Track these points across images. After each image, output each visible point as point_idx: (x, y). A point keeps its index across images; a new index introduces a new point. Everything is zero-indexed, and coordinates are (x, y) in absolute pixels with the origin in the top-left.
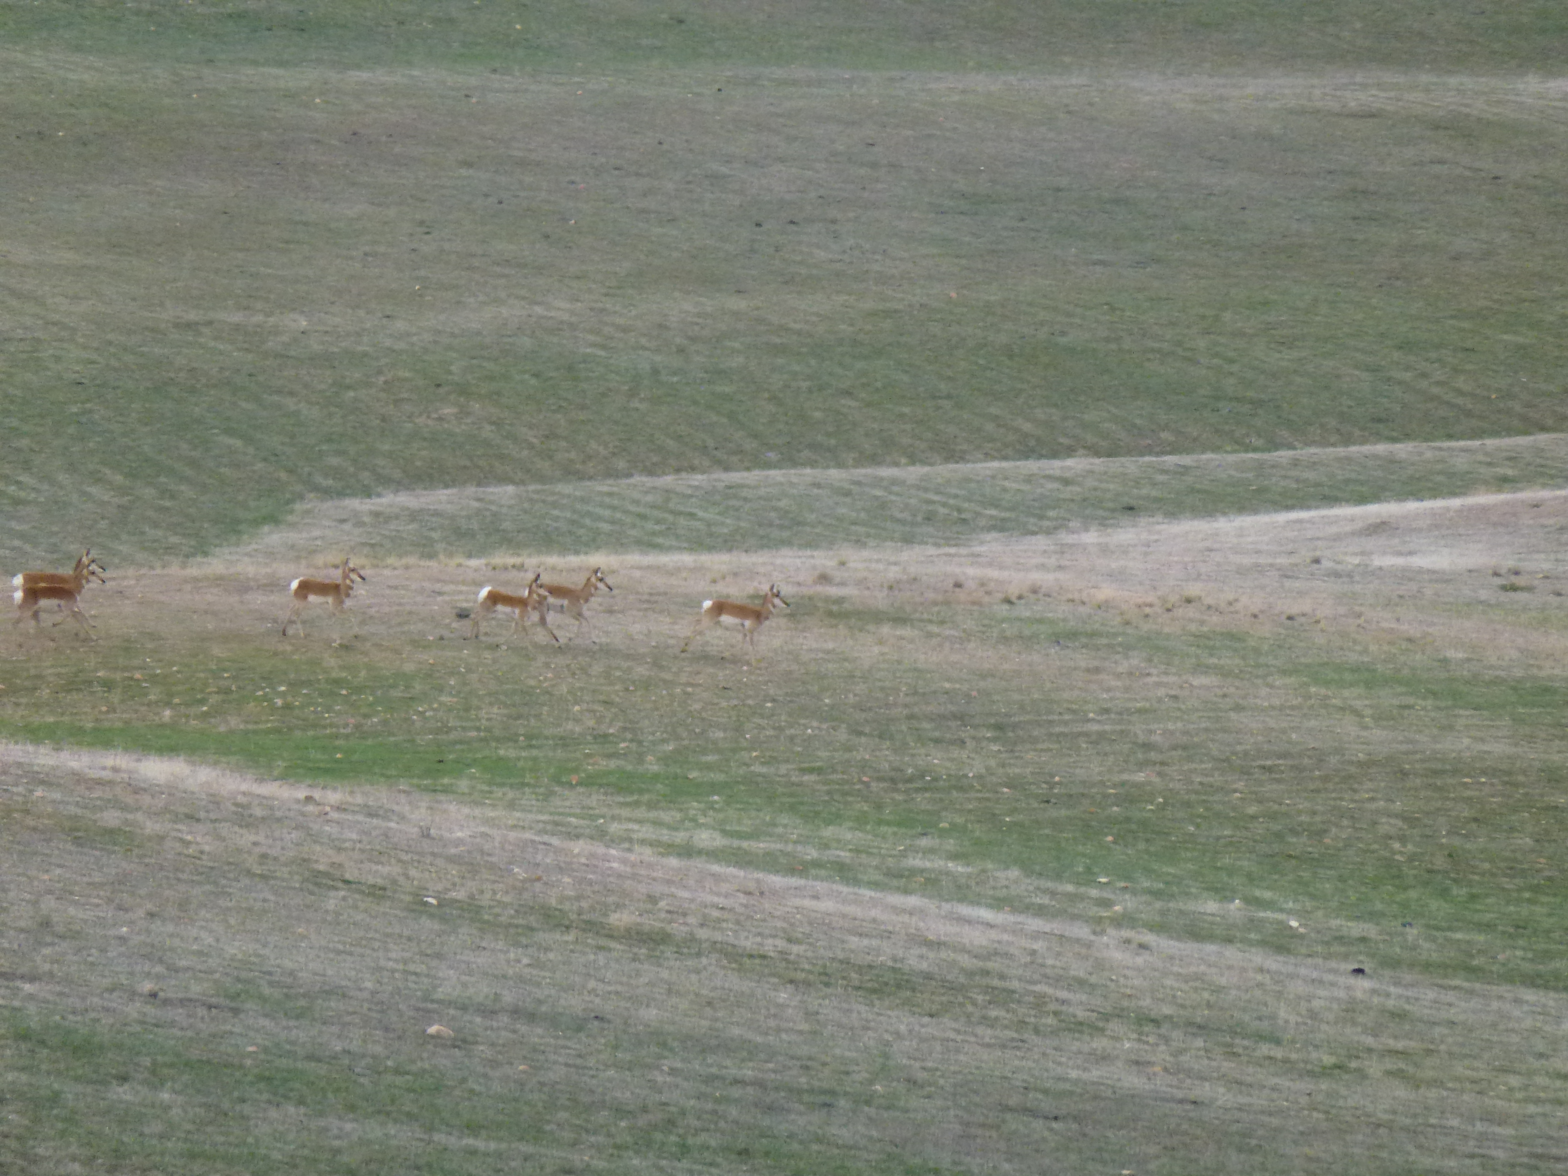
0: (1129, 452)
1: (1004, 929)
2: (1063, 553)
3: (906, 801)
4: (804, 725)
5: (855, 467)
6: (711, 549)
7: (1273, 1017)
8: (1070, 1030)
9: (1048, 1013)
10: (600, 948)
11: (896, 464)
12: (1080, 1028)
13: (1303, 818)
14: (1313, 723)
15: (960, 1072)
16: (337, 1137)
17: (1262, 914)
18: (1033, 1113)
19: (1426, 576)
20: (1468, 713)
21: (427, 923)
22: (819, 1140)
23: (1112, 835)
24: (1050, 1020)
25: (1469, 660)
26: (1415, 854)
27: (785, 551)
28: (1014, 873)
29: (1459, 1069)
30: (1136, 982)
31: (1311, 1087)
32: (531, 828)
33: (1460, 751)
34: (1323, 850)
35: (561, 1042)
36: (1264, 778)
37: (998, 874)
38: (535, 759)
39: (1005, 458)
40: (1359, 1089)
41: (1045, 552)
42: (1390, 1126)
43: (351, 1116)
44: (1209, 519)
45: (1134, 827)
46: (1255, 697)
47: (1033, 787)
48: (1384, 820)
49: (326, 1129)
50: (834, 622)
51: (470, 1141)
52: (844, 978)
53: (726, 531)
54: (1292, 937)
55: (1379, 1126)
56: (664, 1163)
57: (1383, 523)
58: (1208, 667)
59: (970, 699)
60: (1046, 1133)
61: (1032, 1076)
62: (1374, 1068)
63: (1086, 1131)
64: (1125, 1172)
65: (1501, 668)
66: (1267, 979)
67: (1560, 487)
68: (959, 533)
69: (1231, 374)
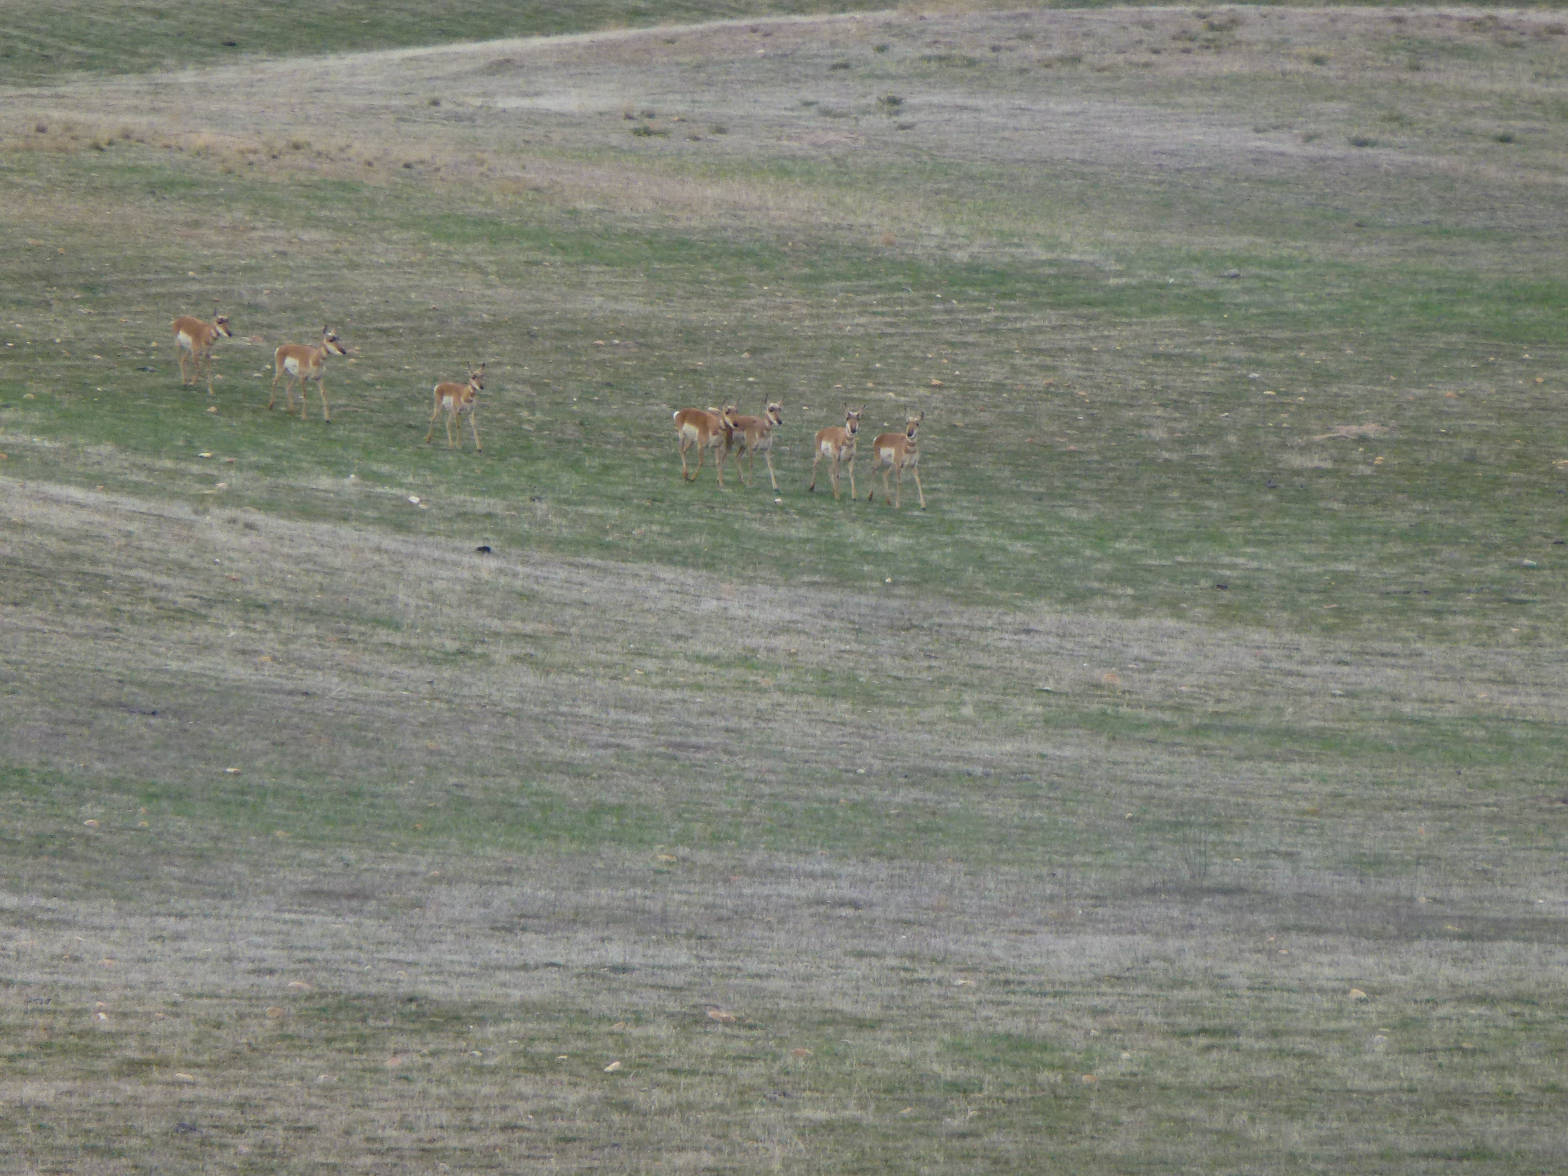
1: (96, 509)
2: (156, 93)
7: (392, 600)
8: (169, 618)
9: (144, 599)
12: (179, 615)
14: (433, 281)
15: (48, 665)
17: (379, 490)
18: (129, 708)
19: (554, 120)
20: (599, 269)
23: (215, 405)
24: (147, 608)
25: (600, 211)
26: (544, 423)
28: (107, 448)
29: (593, 654)
30: (242, 565)
31: (433, 674)
33: (592, 311)
36: (381, 341)
37: (90, 449)
40: (484, 676)
41: (137, 92)
42: (517, 715)
44: (318, 56)
45: (239, 396)
46: (372, 253)
47: (127, 353)
48: (509, 387)
54: (411, 514)
55: (505, 715)
57: (508, 61)
58: (318, 219)
59: (56, 256)
60: (143, 730)
61: (127, 668)
62: (500, 653)
63: (187, 726)
64: (230, 770)
65: (635, 220)
66: (385, 560)
67: (696, 21)
68: (41, 72)
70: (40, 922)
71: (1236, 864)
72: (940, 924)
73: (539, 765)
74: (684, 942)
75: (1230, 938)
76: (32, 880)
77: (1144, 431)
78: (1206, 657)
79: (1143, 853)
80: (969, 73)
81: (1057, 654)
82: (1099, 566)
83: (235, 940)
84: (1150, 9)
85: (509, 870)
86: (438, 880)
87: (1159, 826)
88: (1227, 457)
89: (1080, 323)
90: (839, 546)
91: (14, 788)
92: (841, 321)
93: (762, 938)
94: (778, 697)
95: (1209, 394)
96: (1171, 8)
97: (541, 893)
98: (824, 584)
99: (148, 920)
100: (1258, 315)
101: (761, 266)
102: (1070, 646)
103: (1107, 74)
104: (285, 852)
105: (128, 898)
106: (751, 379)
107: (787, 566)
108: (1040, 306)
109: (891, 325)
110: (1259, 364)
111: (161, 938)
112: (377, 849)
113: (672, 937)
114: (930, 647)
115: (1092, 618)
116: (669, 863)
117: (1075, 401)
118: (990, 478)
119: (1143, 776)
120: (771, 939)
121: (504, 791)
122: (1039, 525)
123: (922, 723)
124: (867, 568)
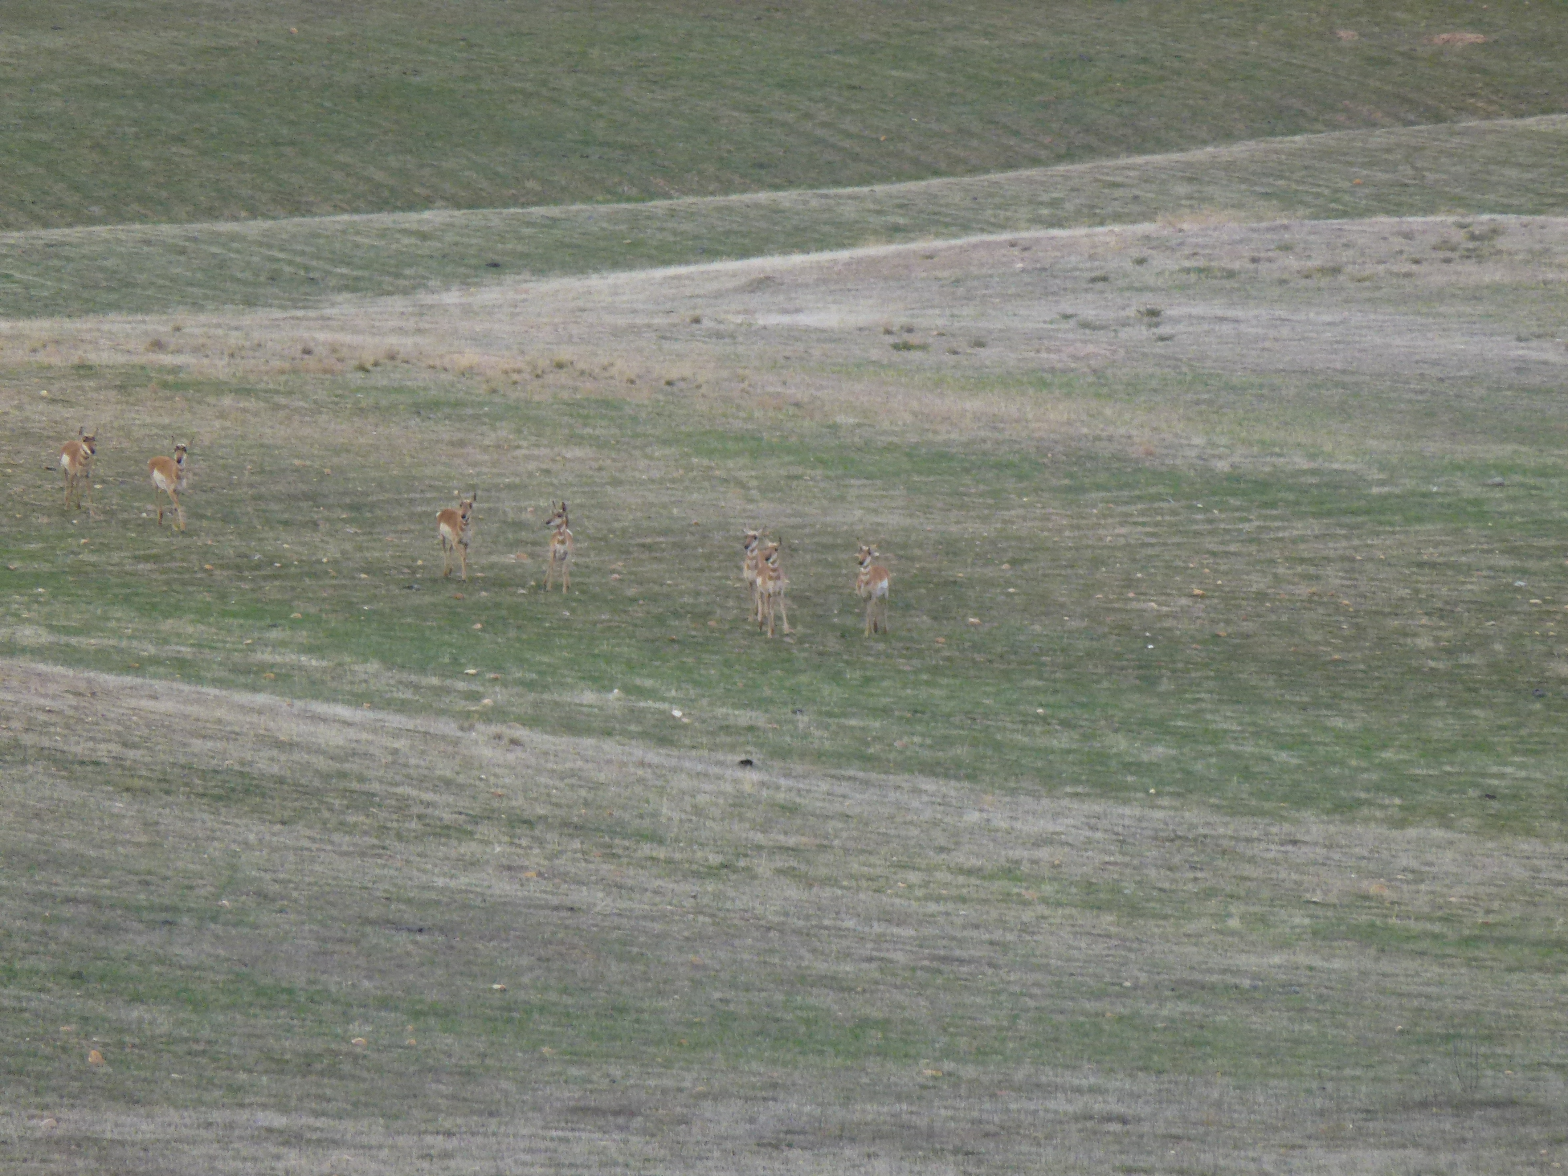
0: (492, 204)
1: (363, 727)
2: (421, 314)
3: (253, 590)
4: (138, 508)
5: (189, 221)
6: (30, 314)
7: (655, 815)
8: (435, 835)
9: (411, 816)
11: (235, 218)
12: (445, 831)
13: (687, 599)
14: (695, 496)
15: (316, 883)
17: (642, 704)
18: (396, 925)
19: (814, 336)
20: (859, 482)
22: (161, 961)
23: (480, 622)
24: (414, 825)
25: (859, 425)
26: (805, 636)
27: (112, 316)
28: (374, 666)
29: (855, 867)
30: (507, 781)
31: (697, 888)
33: (852, 524)
34: (708, 633)
36: (643, 556)
37: (356, 668)
39: (356, 211)
40: (747, 889)
41: (403, 313)
42: (781, 928)
44: (581, 276)
45: (504, 613)
46: (634, 470)
47: (393, 572)
50: (168, 393)
52: (186, 785)
53: (46, 294)
54: (674, 728)
55: (769, 929)
57: (768, 278)
58: (582, 437)
59: (322, 477)
60: (410, 947)
61: (395, 885)
62: (763, 866)
63: (454, 943)
64: (496, 986)
65: (894, 433)
66: (648, 774)
67: (955, 236)
68: (307, 294)
69: (600, 116)
70: (309, 1141)
71: (1507, 1077)
72: (1209, 1138)
73: (803, 979)
74: (951, 1158)
75: (1502, 1151)
76: (300, 1099)
77: (1409, 641)
78: (1476, 867)
79: (1414, 1065)
80: (1228, 284)
81: (1324, 864)
82: (1365, 776)
83: (502, 1158)
84: (1411, 219)
85: (774, 1086)
86: (704, 1096)
87: (1429, 1039)
88: (1494, 666)
89: (1343, 532)
90: (1102, 757)
91: (283, 1007)
92: (1101, 532)
93: (1030, 1154)
94: (1042, 909)
95: (1472, 602)
96: (1431, 219)
97: (807, 1109)
98: (1088, 795)
99: (416, 1138)
100: (1524, 523)
101: (1021, 478)
102: (1337, 857)
103: (1367, 284)
104: (550, 1068)
105: (397, 1117)
106: (1011, 590)
107: (1051, 777)
108: (1302, 516)
109: (1153, 535)
110: (1524, 572)
111: (428, 1157)
112: (642, 1065)
113: (939, 1153)
114: (1196, 858)
115: (1359, 829)
116: (935, 1078)
117: (1338, 609)
118: (1254, 687)
119: (1413, 988)
120: (1039, 1155)
121: (768, 1006)
122: (1304, 735)
123: (1189, 936)
124: (1130, 779)
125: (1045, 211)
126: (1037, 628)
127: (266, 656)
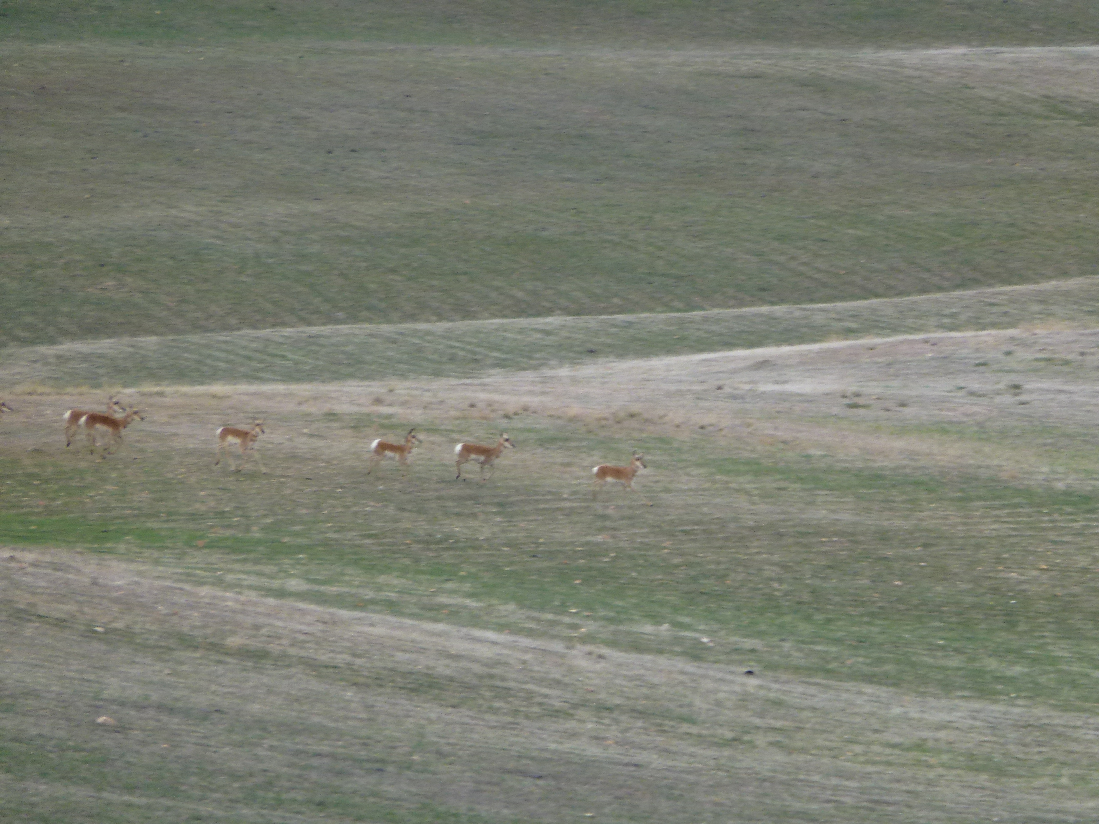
0: (590, 313)
1: (504, 645)
2: (545, 382)
3: (436, 557)
4: (364, 504)
5: (399, 323)
6: (298, 380)
7: (690, 705)
8: (549, 715)
9: (534, 703)
10: (220, 662)
11: (428, 321)
12: (557, 714)
13: (712, 566)
14: (718, 500)
15: (473, 746)
16: (34, 795)
17: (683, 634)
18: (524, 774)
19: (796, 399)
20: (824, 493)
21: (97, 646)
22: (375, 794)
23: (579, 579)
24: (536, 709)
25: (824, 456)
26: (788, 591)
27: (351, 382)
28: (511, 607)
29: (820, 741)
30: (596, 681)
31: (717, 753)
32: (170, 578)
33: (819, 520)
34: (725, 589)
35: (192, 728)
36: (684, 538)
37: (501, 607)
38: (172, 529)
39: (505, 317)
40: (750, 755)
41: (533, 382)
42: (771, 780)
43: (43, 781)
44: (646, 359)
45: (594, 573)
46: (678, 482)
47: (525, 546)
48: (766, 567)
49: (25, 790)
51: (126, 798)
52: (393, 681)
53: (308, 367)
54: (704, 649)
55: (764, 780)
56: (265, 812)
57: (766, 361)
60: (533, 788)
61: (523, 748)
62: (761, 740)
63: (561, 786)
64: (589, 814)
65: (846, 461)
66: (686, 679)
67: (888, 336)
68: (472, 369)
69: (661, 258)
73: (785, 813)
80: (1066, 369)
90: (981, 673)
92: (981, 527)
94: (941, 771)
98: (971, 697)
101: (930, 491)
106: (923, 564)
107: (947, 685)
109: (1014, 529)
114: (1041, 739)
118: (1078, 629)
123: (1035, 788)
124: (999, 687)
125: (947, 321)
126: (939, 589)
127: (443, 599)
